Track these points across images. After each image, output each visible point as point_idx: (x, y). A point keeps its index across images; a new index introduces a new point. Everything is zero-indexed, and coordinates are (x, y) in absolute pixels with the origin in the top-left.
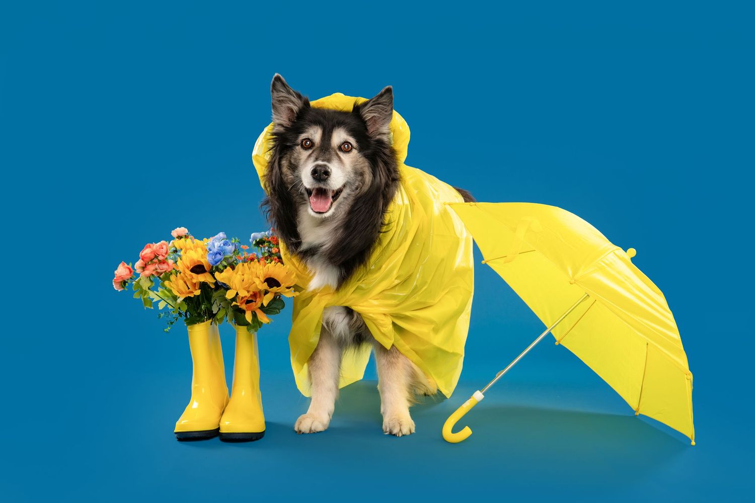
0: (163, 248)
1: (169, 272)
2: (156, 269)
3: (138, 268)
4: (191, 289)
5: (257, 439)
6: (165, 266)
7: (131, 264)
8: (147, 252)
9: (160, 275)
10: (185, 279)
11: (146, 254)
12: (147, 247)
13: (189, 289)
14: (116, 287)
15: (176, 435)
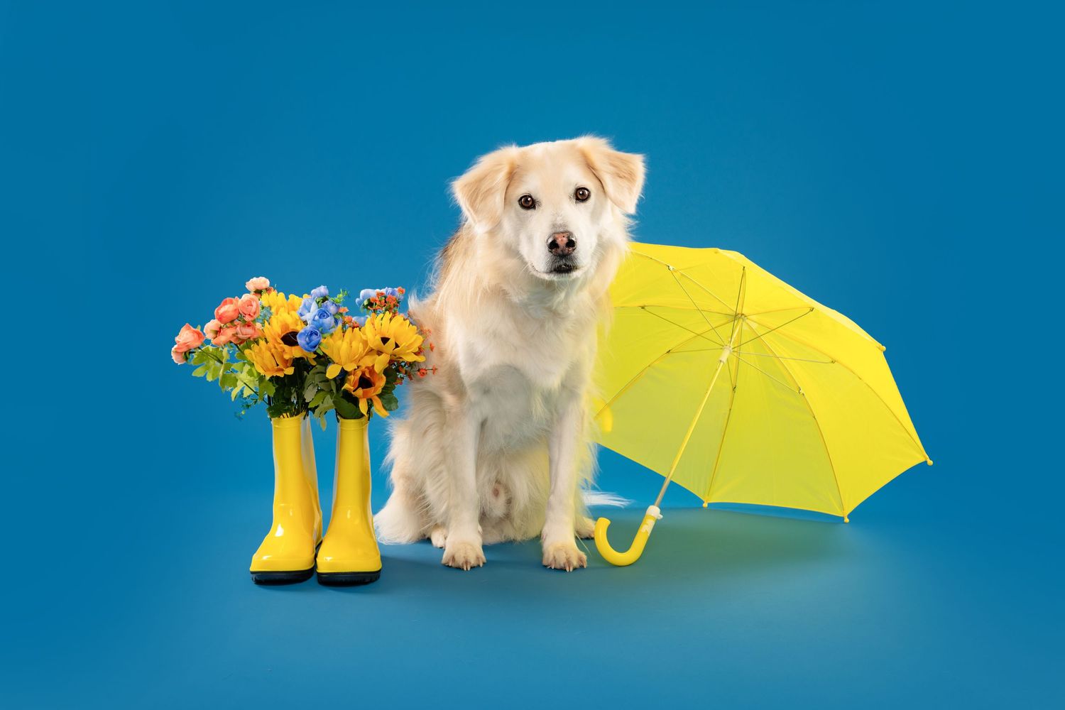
0: (252, 305)
1: (254, 339)
2: (237, 334)
3: (209, 330)
4: (281, 366)
5: (371, 581)
6: (249, 331)
7: (199, 327)
8: (227, 309)
9: (240, 344)
10: (273, 350)
11: (225, 312)
12: (225, 303)
13: (278, 365)
14: (175, 358)
15: (254, 576)
